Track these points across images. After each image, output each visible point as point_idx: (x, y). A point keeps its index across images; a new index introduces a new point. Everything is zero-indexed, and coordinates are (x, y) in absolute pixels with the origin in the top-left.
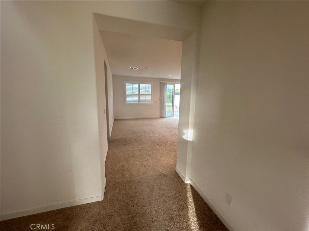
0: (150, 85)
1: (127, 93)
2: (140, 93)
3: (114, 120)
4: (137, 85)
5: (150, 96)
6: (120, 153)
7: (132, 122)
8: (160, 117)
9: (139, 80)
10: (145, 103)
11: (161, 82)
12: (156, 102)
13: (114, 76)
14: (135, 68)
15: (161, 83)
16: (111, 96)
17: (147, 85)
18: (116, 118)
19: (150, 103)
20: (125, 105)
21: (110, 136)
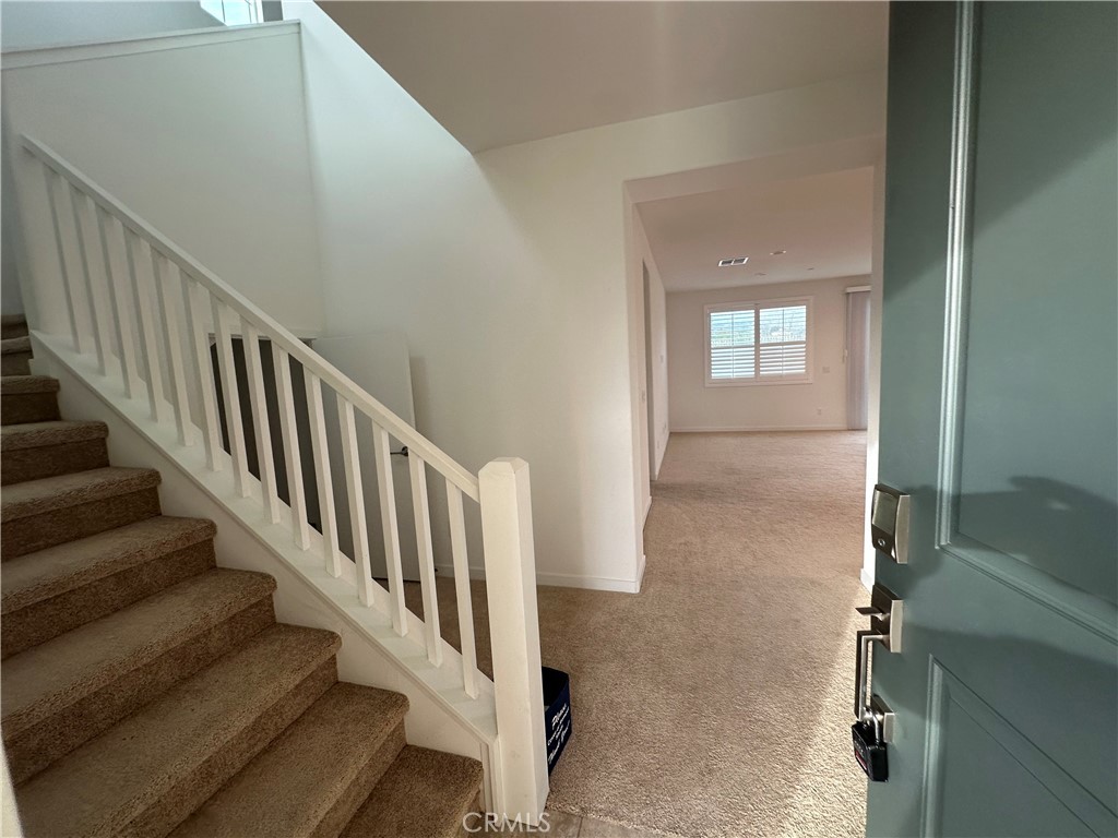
0: (801, 311)
1: (714, 343)
2: (763, 340)
3: (671, 433)
4: (752, 313)
5: (802, 349)
6: (684, 516)
7: (731, 441)
8: (844, 426)
9: (757, 297)
10: (781, 376)
11: (850, 290)
12: (826, 370)
13: (669, 295)
14: (736, 261)
15: (848, 293)
16: (662, 357)
17: (789, 311)
18: (678, 429)
19: (800, 374)
20: (707, 385)
21: (657, 473)
